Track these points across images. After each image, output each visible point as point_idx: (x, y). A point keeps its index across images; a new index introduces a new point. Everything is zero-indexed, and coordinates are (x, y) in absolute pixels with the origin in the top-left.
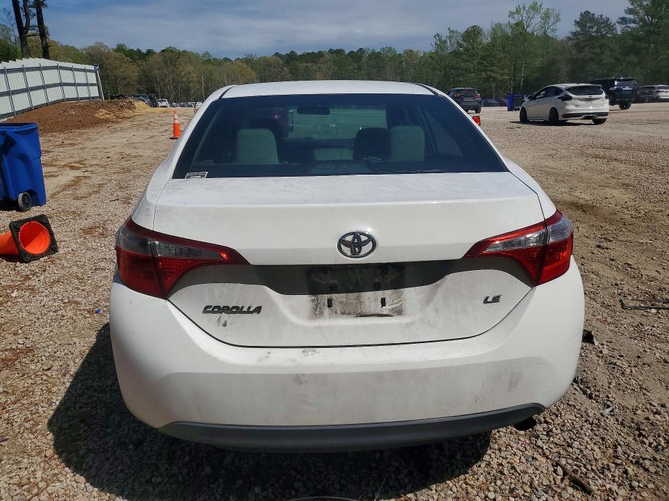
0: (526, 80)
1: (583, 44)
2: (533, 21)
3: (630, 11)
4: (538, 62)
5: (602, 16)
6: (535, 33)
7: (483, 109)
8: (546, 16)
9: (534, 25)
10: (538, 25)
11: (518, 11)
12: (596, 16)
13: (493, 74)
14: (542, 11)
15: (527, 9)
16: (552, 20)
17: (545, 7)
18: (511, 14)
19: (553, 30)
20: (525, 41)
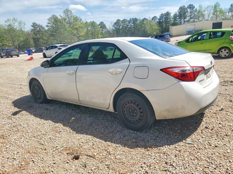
0: (19, 45)
1: (36, 33)
2: (15, 24)
3: (49, 23)
4: (22, 39)
5: (40, 24)
6: (18, 29)
7: (20, 55)
8: (20, 23)
9: (16, 26)
10: (18, 26)
11: (8, 20)
12: (38, 24)
13: (5, 43)
14: (18, 21)
15: (12, 20)
16: (23, 25)
17: (18, 20)
18: (6, 21)
19: (24, 28)
20: (14, 31)
